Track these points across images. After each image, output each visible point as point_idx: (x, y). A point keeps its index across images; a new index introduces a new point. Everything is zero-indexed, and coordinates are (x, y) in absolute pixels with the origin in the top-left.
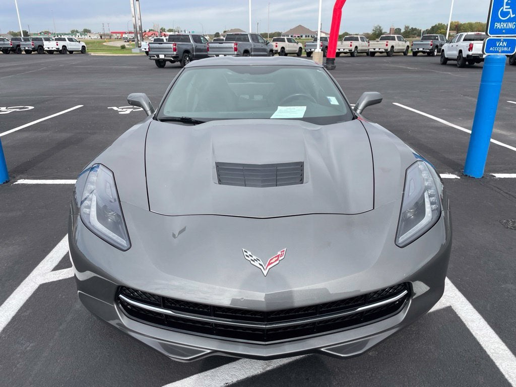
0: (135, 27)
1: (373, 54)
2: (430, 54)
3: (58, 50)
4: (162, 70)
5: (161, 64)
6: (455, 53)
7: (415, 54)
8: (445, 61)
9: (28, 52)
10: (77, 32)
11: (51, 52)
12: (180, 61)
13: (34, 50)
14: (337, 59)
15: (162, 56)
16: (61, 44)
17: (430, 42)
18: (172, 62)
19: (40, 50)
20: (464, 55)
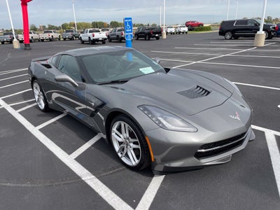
1: (43, 40)
2: (71, 39)
6: (87, 38)
7: (65, 39)
8: (83, 42)
14: (31, 44)
17: (70, 33)
20: (92, 39)
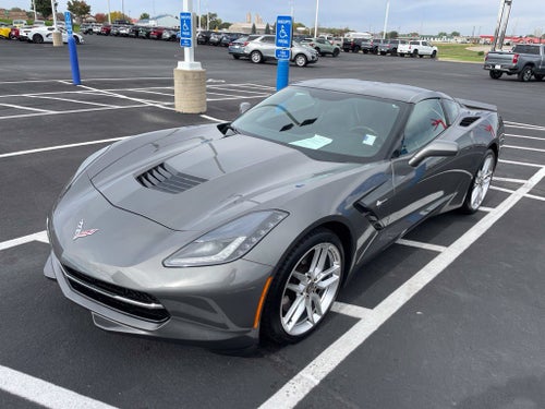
0: (497, 33)
3: (409, 53)
4: (495, 81)
5: (496, 75)
9: (383, 53)
10: (445, 34)
11: (402, 55)
12: (519, 74)
13: (388, 52)
15: (498, 67)
16: (414, 47)
18: (509, 74)
19: (394, 52)
